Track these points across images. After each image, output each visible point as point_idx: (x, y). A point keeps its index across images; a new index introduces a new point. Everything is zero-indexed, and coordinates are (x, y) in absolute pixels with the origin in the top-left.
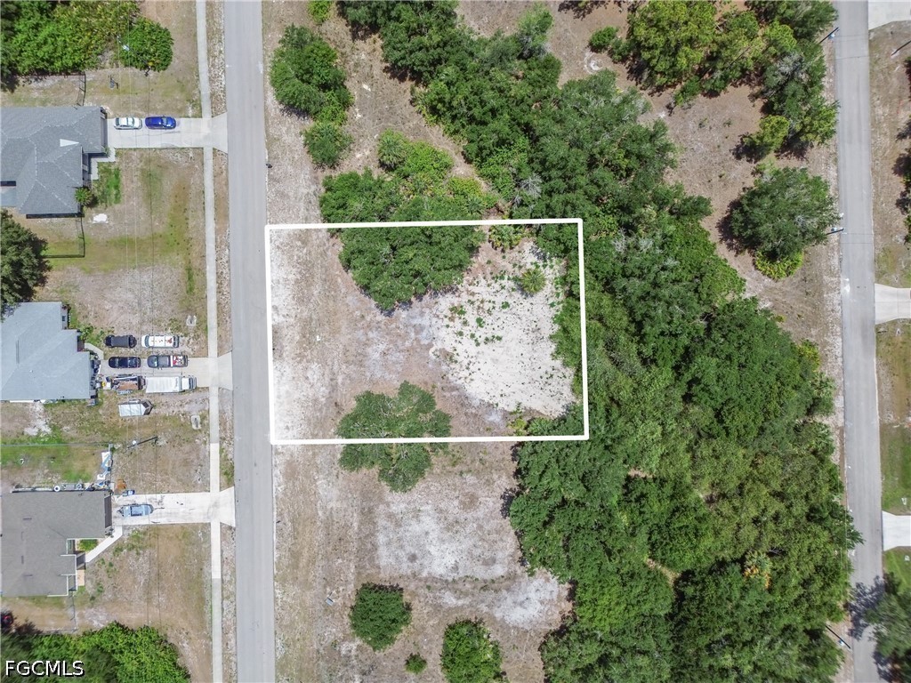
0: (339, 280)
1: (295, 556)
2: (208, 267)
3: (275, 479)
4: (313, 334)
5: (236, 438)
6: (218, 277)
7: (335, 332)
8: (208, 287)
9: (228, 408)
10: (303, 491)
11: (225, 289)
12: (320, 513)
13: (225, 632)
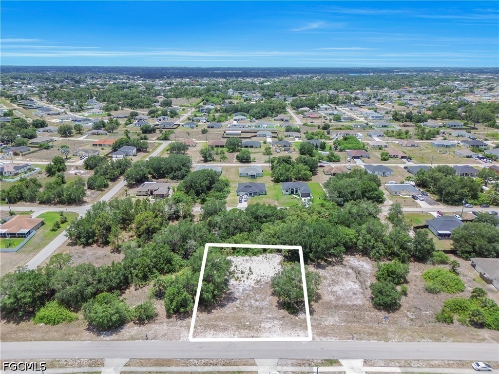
0: (217, 315)
1: (370, 334)
2: (199, 371)
3: (328, 340)
4: (245, 325)
5: (308, 358)
6: (207, 365)
7: (244, 317)
8: (212, 370)
9: (290, 362)
10: (332, 330)
11: (215, 361)
12: (343, 324)
13: (432, 366)
